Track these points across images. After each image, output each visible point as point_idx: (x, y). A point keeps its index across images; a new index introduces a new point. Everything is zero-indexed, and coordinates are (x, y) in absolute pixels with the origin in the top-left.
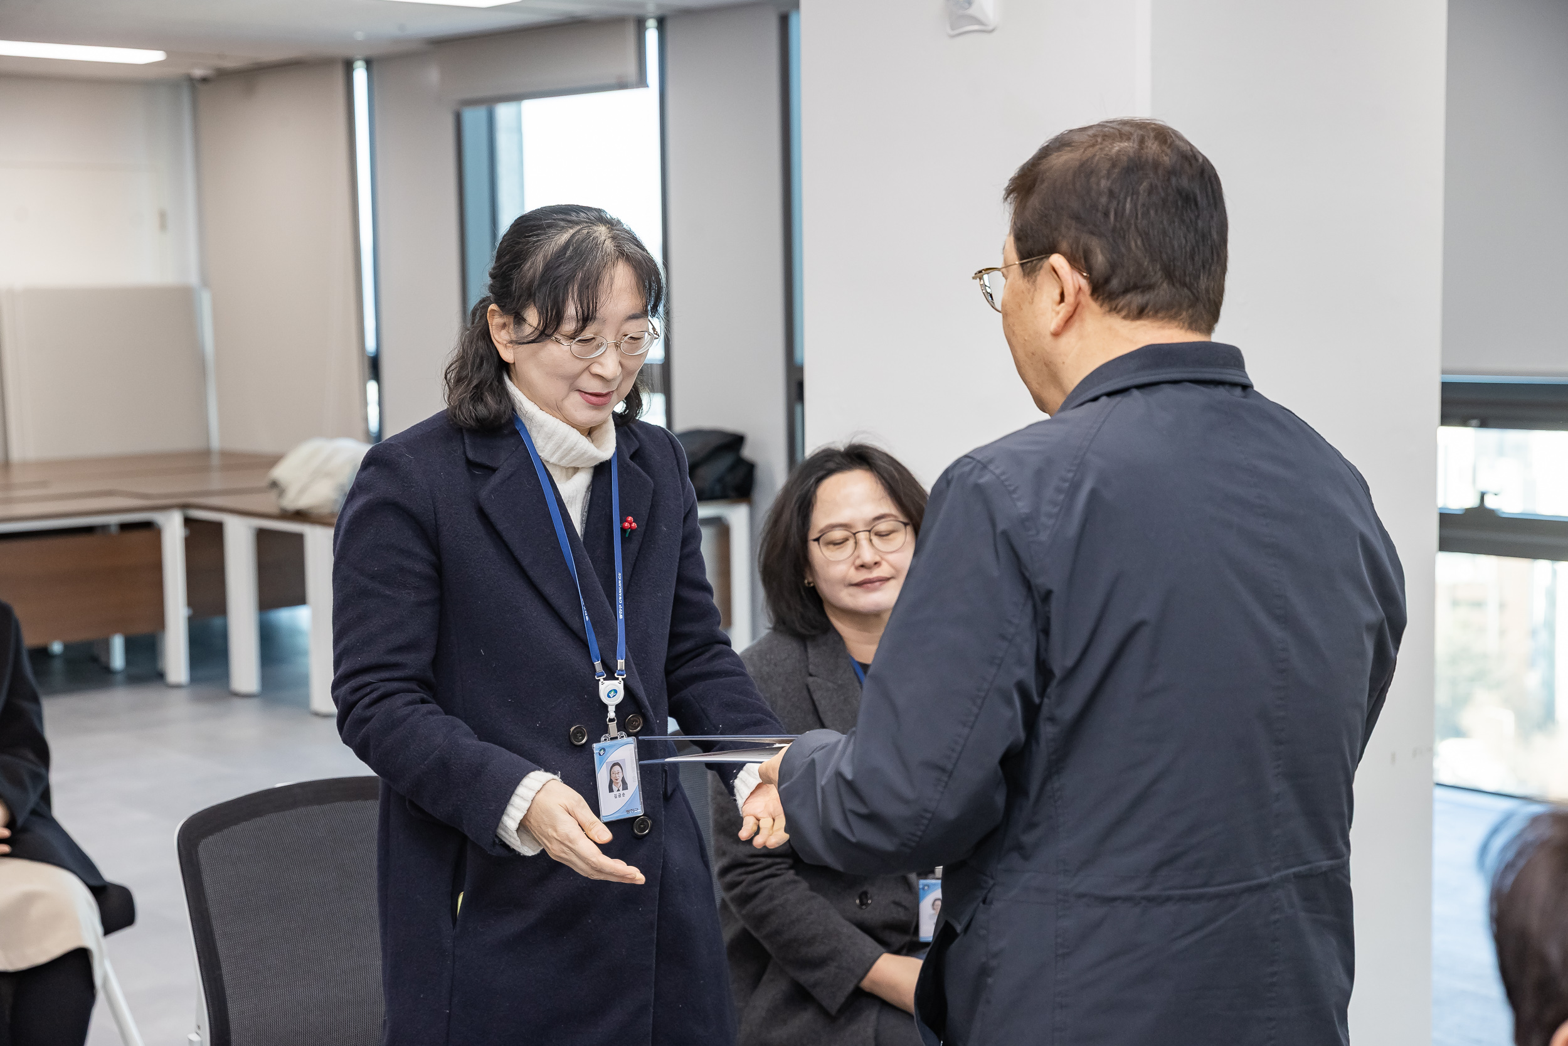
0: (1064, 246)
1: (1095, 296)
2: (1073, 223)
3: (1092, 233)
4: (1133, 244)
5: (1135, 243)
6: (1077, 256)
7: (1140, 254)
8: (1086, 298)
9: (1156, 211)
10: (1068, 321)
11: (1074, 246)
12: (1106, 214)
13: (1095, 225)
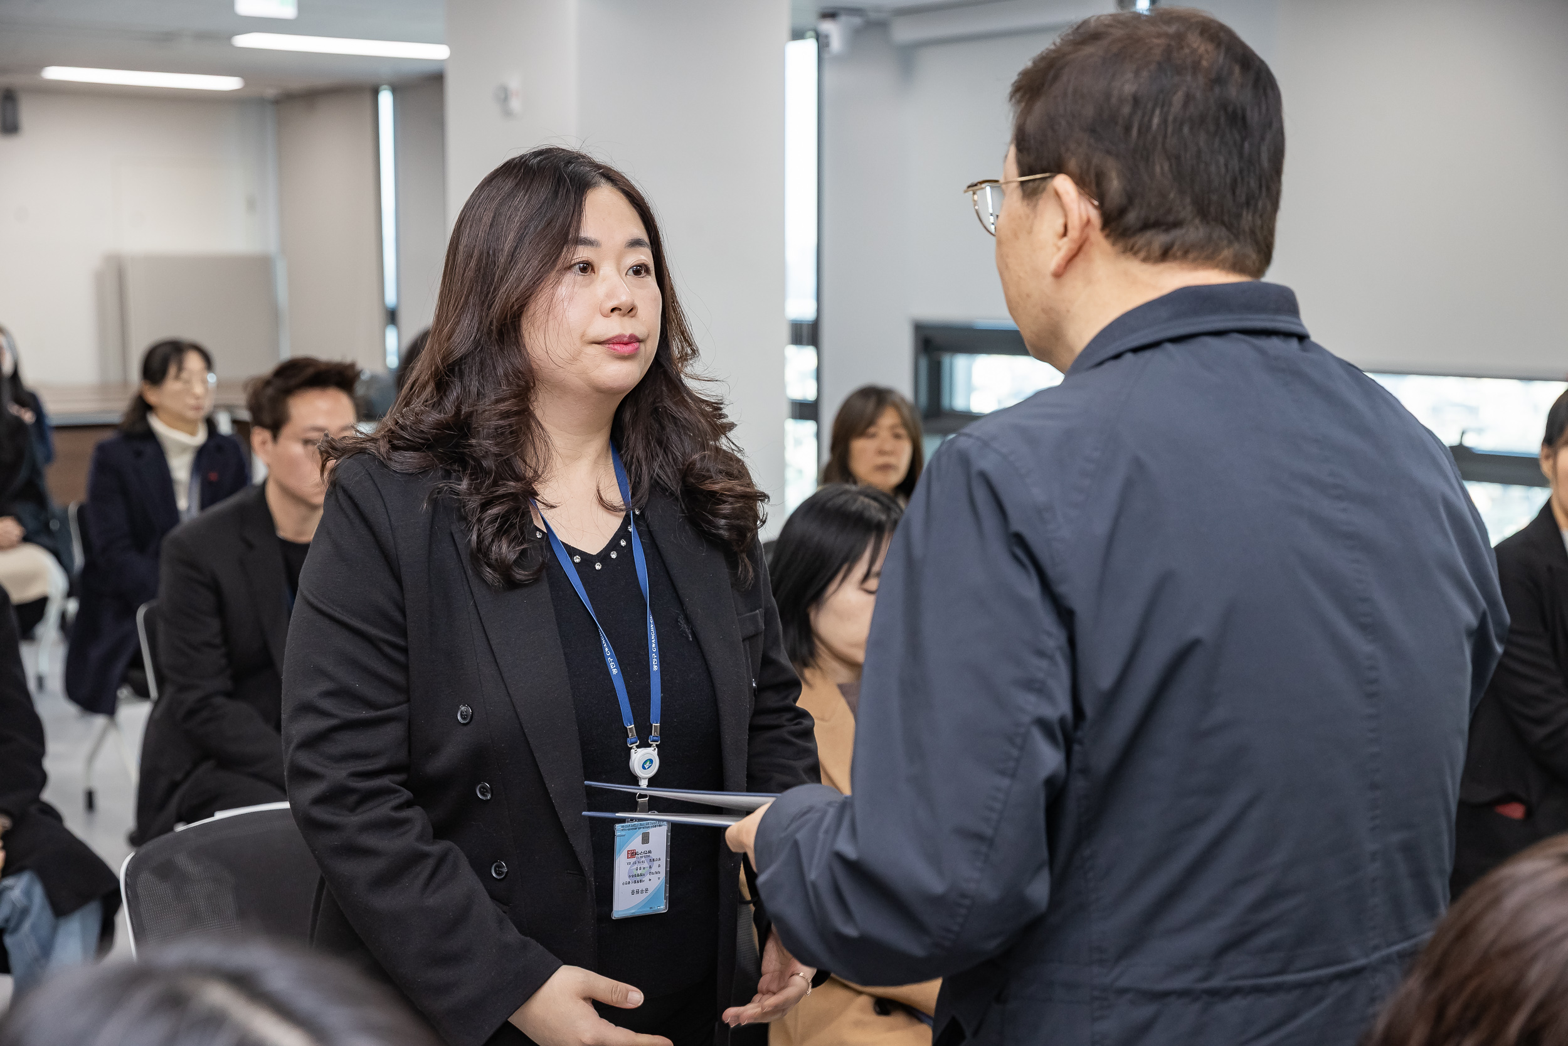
0: (1073, 164)
1: (1107, 231)
2: (1086, 137)
3: (1108, 152)
4: (1158, 169)
5: (1161, 167)
6: (1088, 179)
7: (1165, 182)
8: (1097, 236)
9: (1191, 129)
10: (1071, 259)
11: (1085, 166)
12: (1128, 129)
13: (1112, 142)
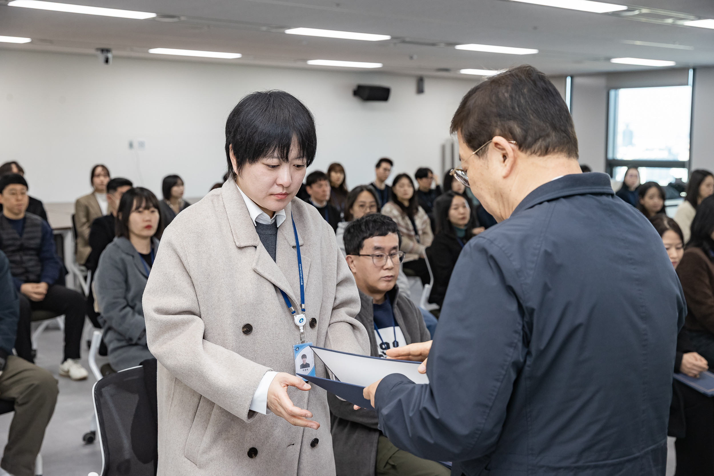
0: (498, 131)
1: (522, 150)
2: (498, 119)
3: (510, 119)
6: (506, 133)
7: (537, 121)
8: (517, 153)
10: (512, 168)
11: (503, 130)
12: (513, 108)
13: (510, 115)
